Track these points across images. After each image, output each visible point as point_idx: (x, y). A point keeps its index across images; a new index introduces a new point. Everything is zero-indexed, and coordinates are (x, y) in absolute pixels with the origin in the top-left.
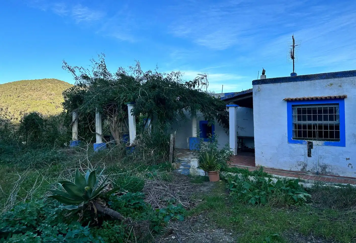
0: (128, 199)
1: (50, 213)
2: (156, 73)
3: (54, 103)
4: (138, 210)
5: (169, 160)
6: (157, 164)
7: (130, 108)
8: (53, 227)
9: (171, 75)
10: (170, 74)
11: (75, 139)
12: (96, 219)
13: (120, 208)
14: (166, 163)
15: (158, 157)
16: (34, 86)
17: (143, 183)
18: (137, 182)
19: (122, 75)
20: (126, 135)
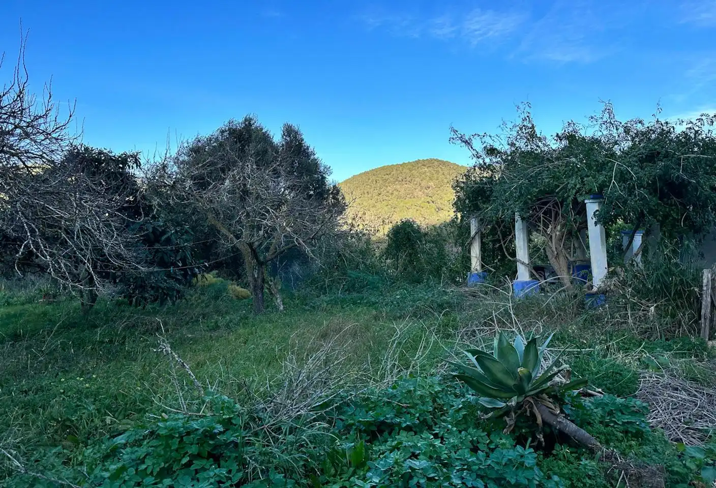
0: (607, 409)
1: (453, 406)
2: (658, 121)
3: (433, 202)
4: (632, 436)
5: (699, 333)
6: (667, 339)
7: (592, 207)
8: (460, 432)
9: (699, 124)
10: (694, 121)
11: (477, 270)
12: (541, 437)
13: (589, 424)
14: (693, 339)
15: (668, 322)
16: (401, 174)
17: (635, 378)
18: (621, 374)
19: (571, 138)
20: (584, 268)
